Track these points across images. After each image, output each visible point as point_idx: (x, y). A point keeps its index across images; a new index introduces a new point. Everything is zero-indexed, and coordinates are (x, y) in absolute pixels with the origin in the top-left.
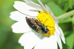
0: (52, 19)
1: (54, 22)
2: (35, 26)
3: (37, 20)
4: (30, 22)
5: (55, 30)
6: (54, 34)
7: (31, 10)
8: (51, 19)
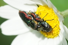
0: (56, 16)
1: (58, 20)
2: (33, 22)
3: (34, 14)
4: (25, 17)
5: (60, 29)
6: (59, 35)
7: (27, 4)
8: (54, 16)
